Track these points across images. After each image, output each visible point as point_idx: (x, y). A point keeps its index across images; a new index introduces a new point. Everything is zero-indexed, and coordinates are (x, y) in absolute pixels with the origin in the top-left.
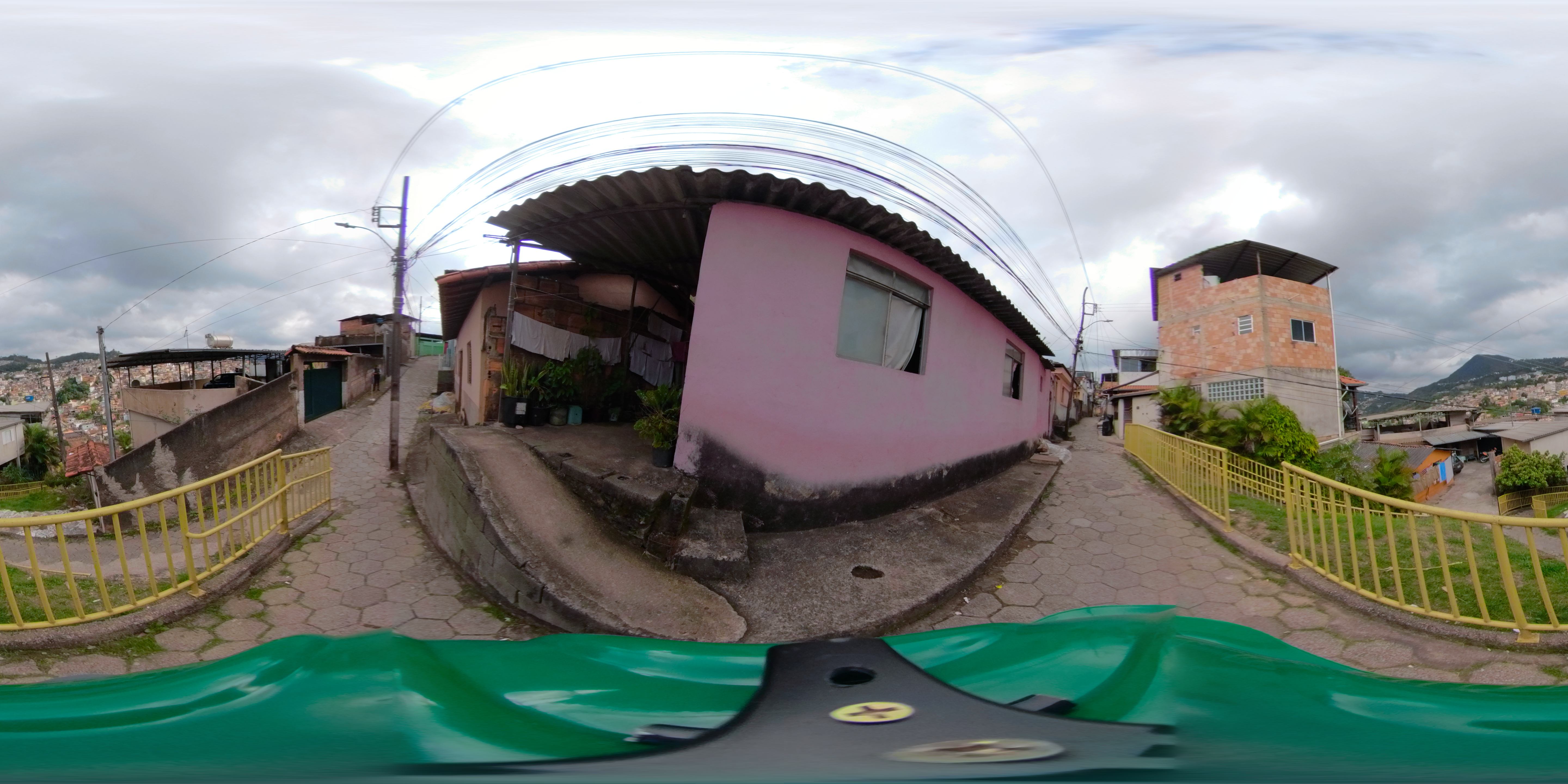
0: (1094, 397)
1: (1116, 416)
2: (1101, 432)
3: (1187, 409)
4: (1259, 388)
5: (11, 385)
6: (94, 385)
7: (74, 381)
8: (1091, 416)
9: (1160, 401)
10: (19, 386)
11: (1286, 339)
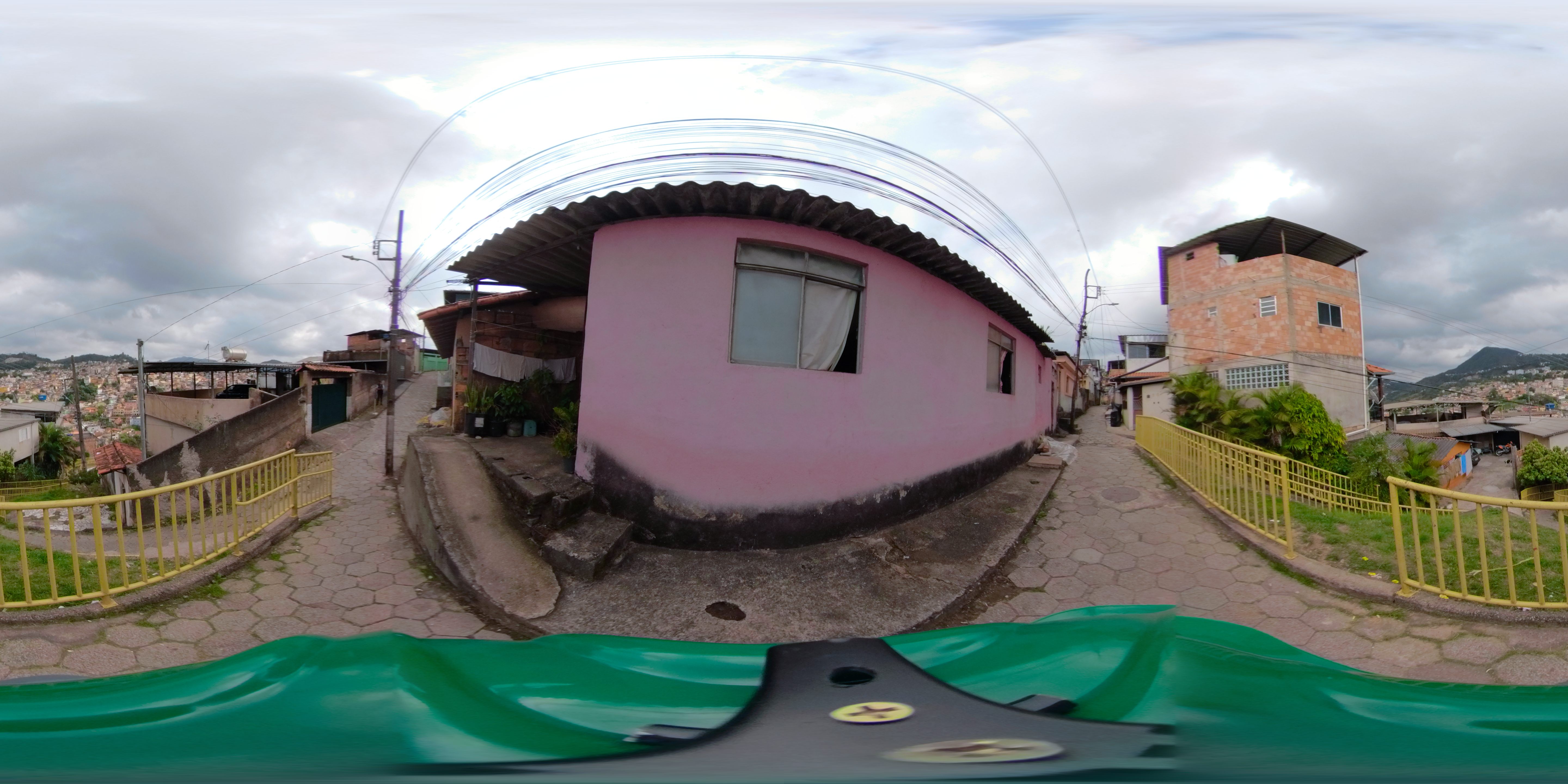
0: (1101, 385)
1: (1124, 405)
2: (1109, 422)
3: (1204, 398)
4: (1284, 375)
5: (19, 383)
6: (101, 388)
7: (82, 382)
8: (1099, 405)
9: (1174, 389)
10: (28, 384)
11: (1312, 322)
